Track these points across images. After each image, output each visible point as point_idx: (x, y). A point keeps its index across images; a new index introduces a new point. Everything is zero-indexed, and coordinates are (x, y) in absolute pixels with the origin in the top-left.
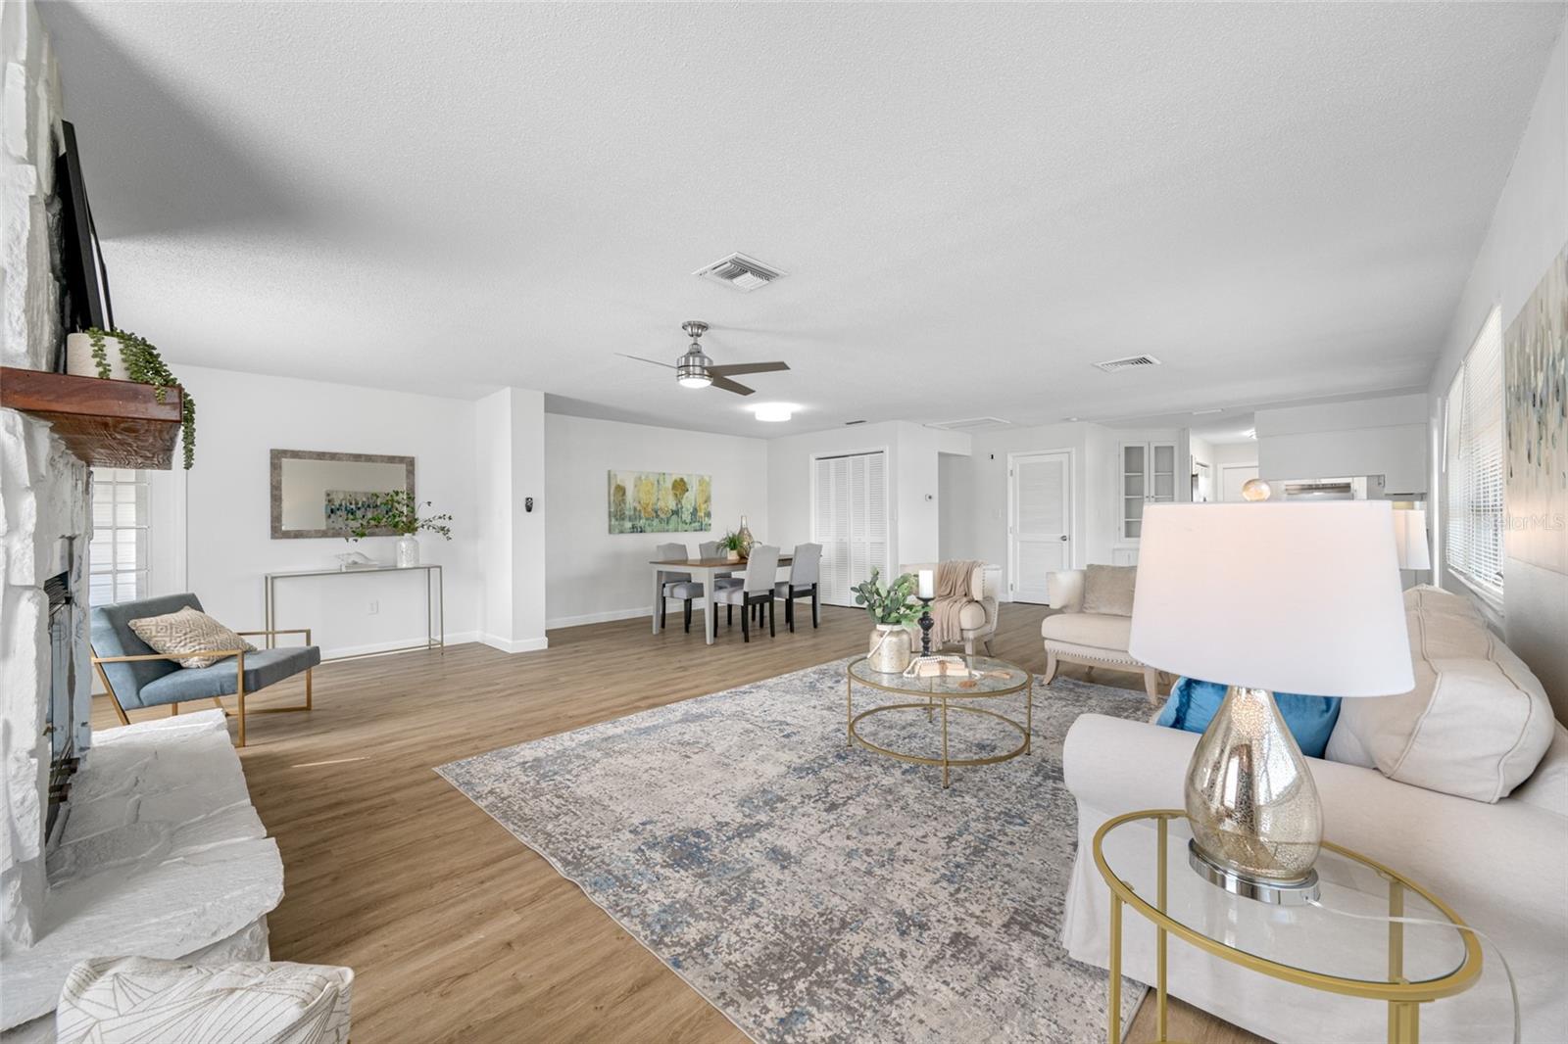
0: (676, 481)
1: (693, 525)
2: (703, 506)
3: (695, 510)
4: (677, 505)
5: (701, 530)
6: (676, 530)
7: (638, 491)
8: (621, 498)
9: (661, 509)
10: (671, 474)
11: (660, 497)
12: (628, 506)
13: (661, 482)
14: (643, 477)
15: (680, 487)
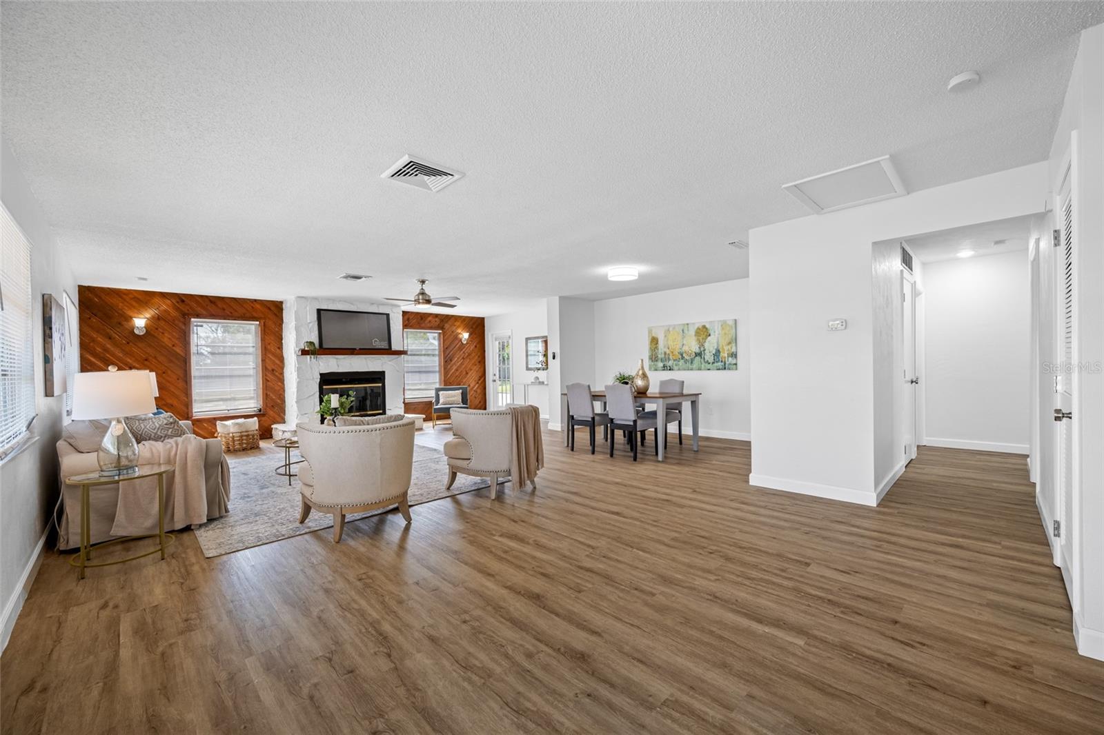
0: (698, 329)
1: (716, 364)
2: (726, 348)
3: (718, 351)
4: (700, 348)
5: (725, 369)
6: (700, 369)
7: (668, 340)
8: (654, 346)
9: (685, 352)
10: (694, 324)
11: (685, 342)
12: (660, 351)
13: (686, 331)
14: (671, 329)
15: (703, 332)
